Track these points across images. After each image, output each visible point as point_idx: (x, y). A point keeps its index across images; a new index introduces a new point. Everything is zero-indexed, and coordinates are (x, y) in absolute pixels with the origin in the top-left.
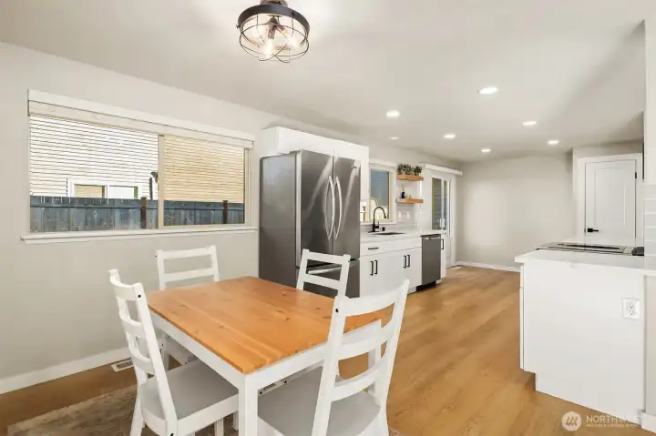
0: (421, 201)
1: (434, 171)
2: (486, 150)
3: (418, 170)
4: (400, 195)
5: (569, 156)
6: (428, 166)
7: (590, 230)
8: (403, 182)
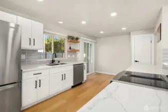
0: (79, 51)
1: (85, 40)
2: (102, 32)
3: (77, 39)
4: (69, 48)
5: (129, 34)
6: (82, 38)
7: (136, 61)
8: (70, 43)
